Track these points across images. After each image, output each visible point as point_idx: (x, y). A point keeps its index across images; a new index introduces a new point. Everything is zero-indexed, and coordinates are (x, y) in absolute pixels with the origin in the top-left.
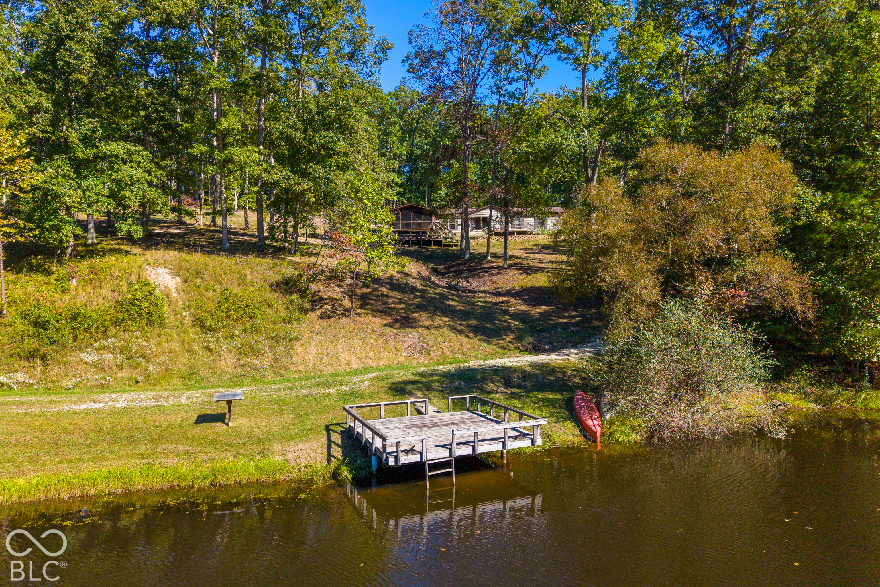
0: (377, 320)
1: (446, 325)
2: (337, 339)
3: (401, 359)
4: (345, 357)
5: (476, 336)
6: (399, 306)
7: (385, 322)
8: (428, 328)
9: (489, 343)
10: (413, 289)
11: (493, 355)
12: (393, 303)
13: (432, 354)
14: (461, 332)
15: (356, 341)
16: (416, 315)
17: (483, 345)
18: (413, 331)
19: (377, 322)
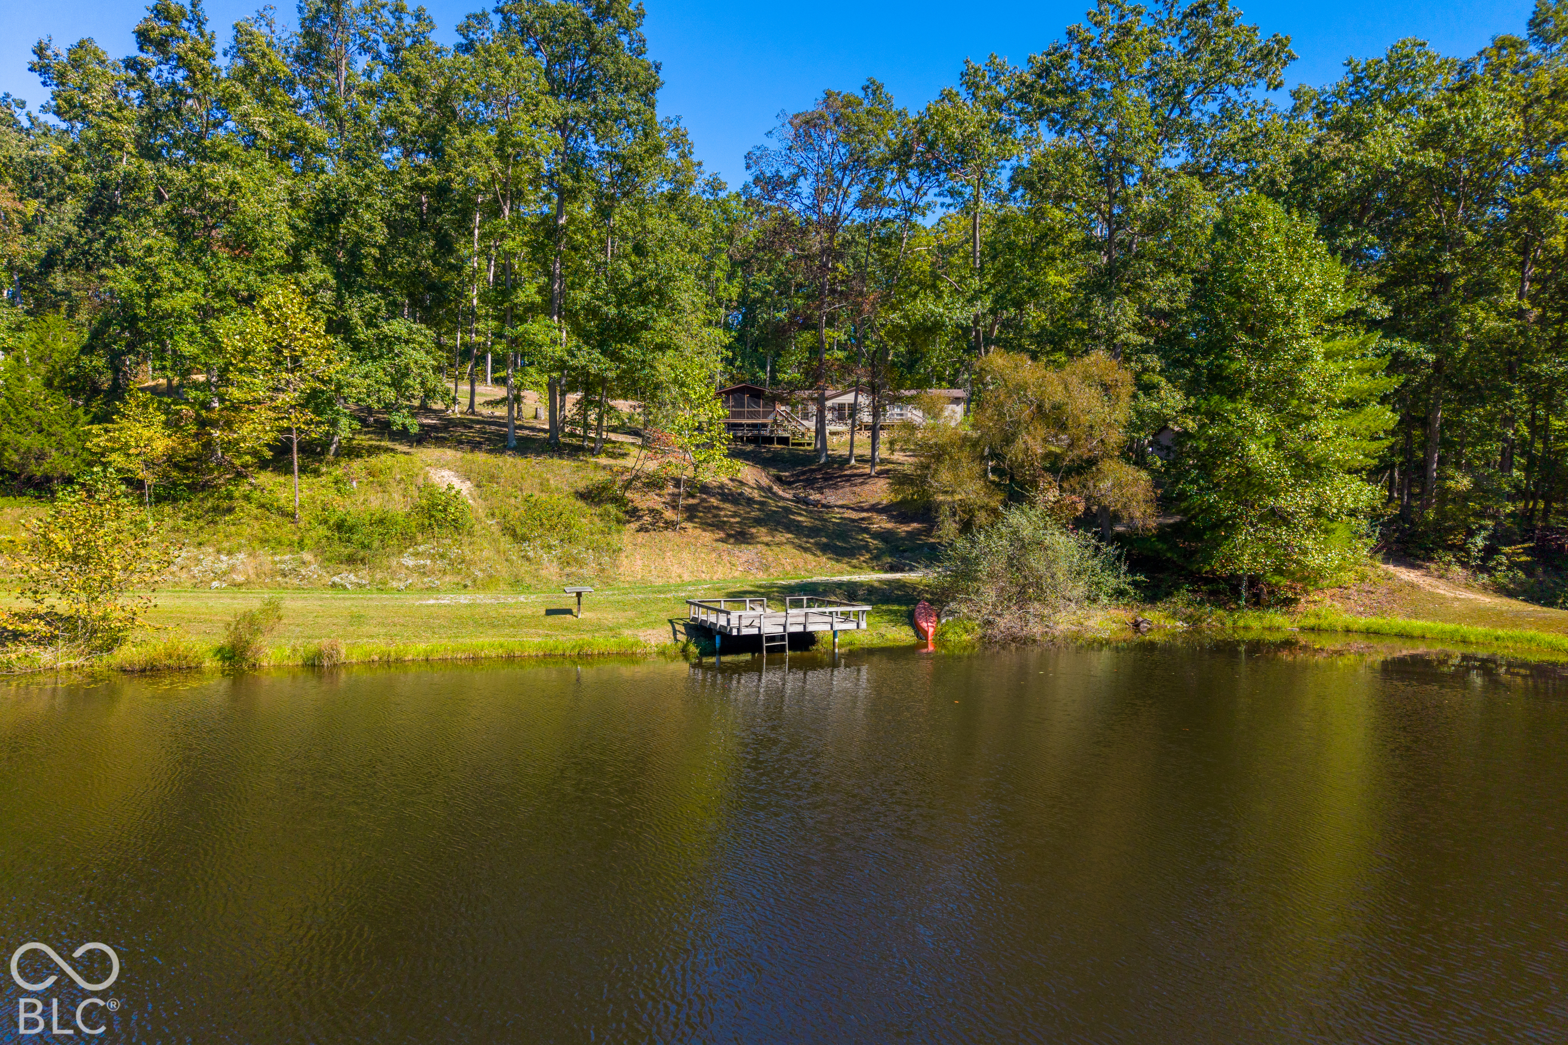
0: (708, 534)
1: (789, 542)
2: (664, 552)
3: (737, 574)
4: (675, 570)
5: (824, 554)
6: (732, 520)
7: (717, 536)
8: (767, 544)
9: (838, 561)
10: (750, 501)
11: (841, 573)
12: (726, 516)
13: (772, 570)
14: (806, 550)
15: (685, 555)
16: (754, 530)
17: (830, 564)
18: (750, 547)
19: (708, 537)
